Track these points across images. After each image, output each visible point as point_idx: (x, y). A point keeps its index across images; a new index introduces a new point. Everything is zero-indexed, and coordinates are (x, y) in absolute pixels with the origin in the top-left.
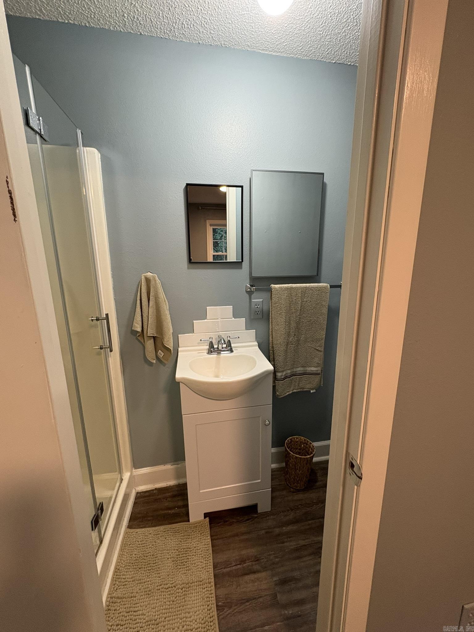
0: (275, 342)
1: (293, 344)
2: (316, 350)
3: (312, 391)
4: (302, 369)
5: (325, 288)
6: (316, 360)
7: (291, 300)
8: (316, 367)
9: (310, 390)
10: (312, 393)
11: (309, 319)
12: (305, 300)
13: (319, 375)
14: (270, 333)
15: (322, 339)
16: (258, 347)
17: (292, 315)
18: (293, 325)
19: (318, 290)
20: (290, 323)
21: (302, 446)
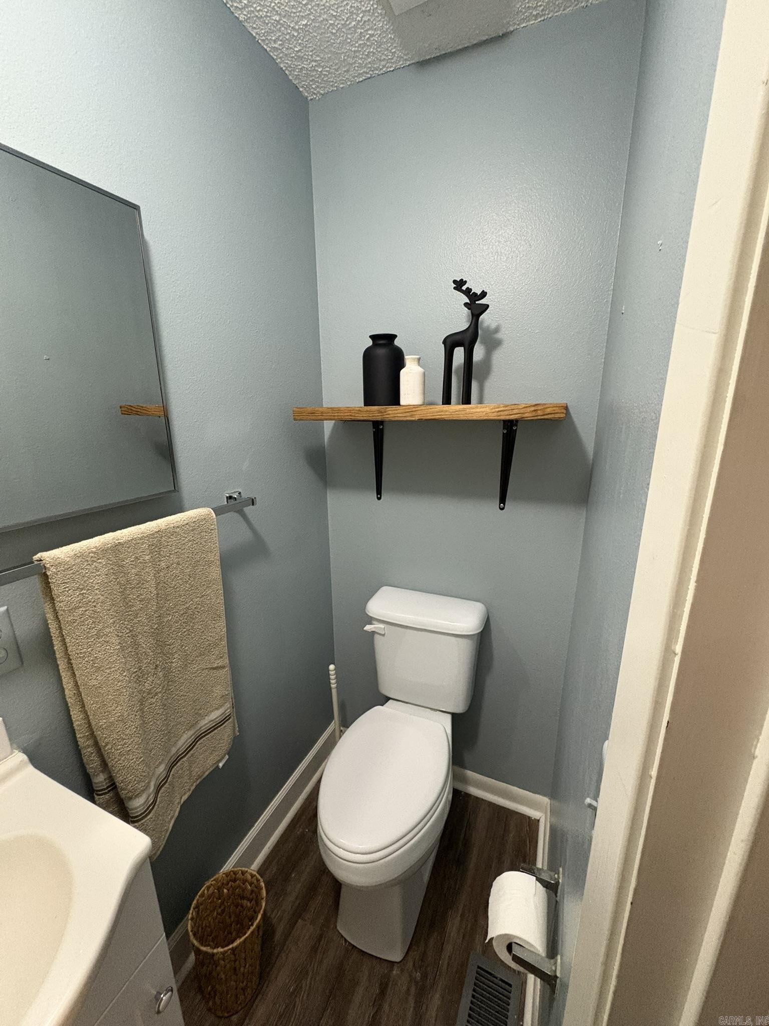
0: (100, 722)
1: (156, 694)
2: (212, 671)
3: (221, 765)
4: (190, 733)
5: (205, 519)
6: (219, 691)
7: (123, 580)
8: (221, 706)
9: (216, 765)
10: (224, 766)
11: (183, 609)
12: (163, 564)
13: (230, 718)
14: (63, 674)
15: (221, 640)
16: (31, 769)
17: (135, 621)
18: (146, 643)
19: (193, 530)
20: (136, 645)
21: (225, 891)
